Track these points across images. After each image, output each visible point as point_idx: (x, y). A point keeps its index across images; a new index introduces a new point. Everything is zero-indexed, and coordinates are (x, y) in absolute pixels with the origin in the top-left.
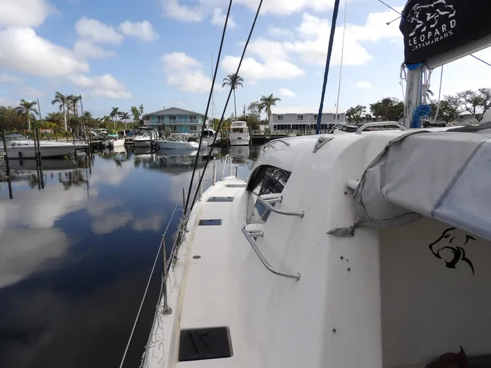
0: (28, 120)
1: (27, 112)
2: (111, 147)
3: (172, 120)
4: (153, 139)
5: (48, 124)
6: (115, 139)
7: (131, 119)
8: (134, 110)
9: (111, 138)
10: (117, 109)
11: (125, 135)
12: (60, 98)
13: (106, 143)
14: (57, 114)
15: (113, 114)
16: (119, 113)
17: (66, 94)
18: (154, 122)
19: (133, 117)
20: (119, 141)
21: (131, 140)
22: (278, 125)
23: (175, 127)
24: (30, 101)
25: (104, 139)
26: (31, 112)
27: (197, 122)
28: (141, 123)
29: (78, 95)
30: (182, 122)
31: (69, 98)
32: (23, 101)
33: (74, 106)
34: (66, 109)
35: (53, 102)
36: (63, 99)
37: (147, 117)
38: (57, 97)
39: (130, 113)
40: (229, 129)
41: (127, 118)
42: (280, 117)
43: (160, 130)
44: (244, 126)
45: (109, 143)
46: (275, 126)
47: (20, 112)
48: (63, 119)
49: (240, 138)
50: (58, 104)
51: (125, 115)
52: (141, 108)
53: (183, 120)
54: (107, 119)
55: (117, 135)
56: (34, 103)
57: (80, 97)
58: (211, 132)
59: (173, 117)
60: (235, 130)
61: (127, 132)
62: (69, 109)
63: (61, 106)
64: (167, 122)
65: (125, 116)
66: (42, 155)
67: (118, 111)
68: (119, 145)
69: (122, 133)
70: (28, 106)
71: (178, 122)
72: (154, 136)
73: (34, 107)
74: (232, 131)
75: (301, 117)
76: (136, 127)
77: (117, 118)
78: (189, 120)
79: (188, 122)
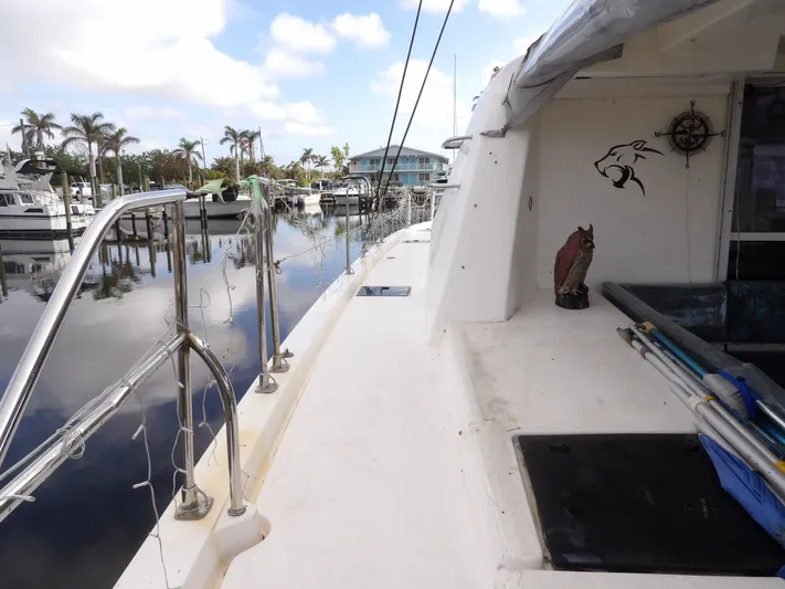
0: (188, 168)
1: (188, 156)
2: (300, 205)
4: (362, 192)
5: (215, 173)
6: (307, 193)
7: (331, 168)
8: (335, 152)
9: (301, 192)
10: (311, 150)
11: (321, 187)
12: (232, 134)
13: (294, 200)
14: (228, 159)
15: (304, 159)
16: (314, 157)
17: (238, 129)
18: (365, 168)
19: (334, 162)
20: (312, 196)
21: (330, 196)
23: (396, 176)
24: (191, 141)
25: (291, 195)
26: (193, 156)
27: (431, 167)
28: (346, 171)
29: (256, 131)
30: (408, 167)
31: (244, 134)
32: (183, 140)
33: (250, 146)
34: (239, 150)
35: (222, 141)
36: (234, 135)
37: (355, 160)
38: (226, 134)
39: (329, 157)
41: (325, 164)
43: (373, 180)
45: (299, 200)
47: (179, 157)
48: (235, 166)
50: (229, 144)
51: (322, 159)
52: (346, 148)
53: (409, 165)
54: (295, 166)
55: (310, 188)
56: (198, 143)
57: (259, 133)
59: (393, 161)
61: (325, 184)
62: (244, 150)
63: (232, 147)
65: (322, 162)
66: (209, 213)
67: (312, 153)
68: (312, 203)
69: (318, 186)
70: (189, 147)
71: (402, 167)
72: (365, 188)
73: (198, 148)
76: (337, 177)
77: (310, 166)
78: (417, 164)
79: (417, 168)
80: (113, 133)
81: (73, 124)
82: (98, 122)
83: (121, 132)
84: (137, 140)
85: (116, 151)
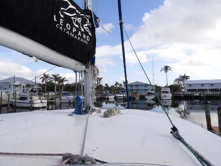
3: (137, 87)
4: (124, 96)
6: (110, 95)
8: (124, 83)
13: (106, 97)
18: (129, 88)
20: (112, 96)
22: (190, 90)
23: (138, 90)
25: (105, 95)
27: (148, 88)
30: (141, 88)
33: (100, 81)
40: (161, 92)
41: (122, 86)
42: (190, 85)
44: (169, 90)
46: (188, 90)
49: (165, 96)
53: (141, 87)
57: (102, 78)
58: (152, 93)
59: (137, 86)
60: (164, 92)
64: (134, 88)
71: (139, 88)
72: (125, 94)
74: (162, 92)
75: (203, 85)
79: (144, 88)
80: (62, 79)
81: (52, 77)
82: (58, 76)
83: (64, 79)
84: (67, 80)
85: (63, 83)
